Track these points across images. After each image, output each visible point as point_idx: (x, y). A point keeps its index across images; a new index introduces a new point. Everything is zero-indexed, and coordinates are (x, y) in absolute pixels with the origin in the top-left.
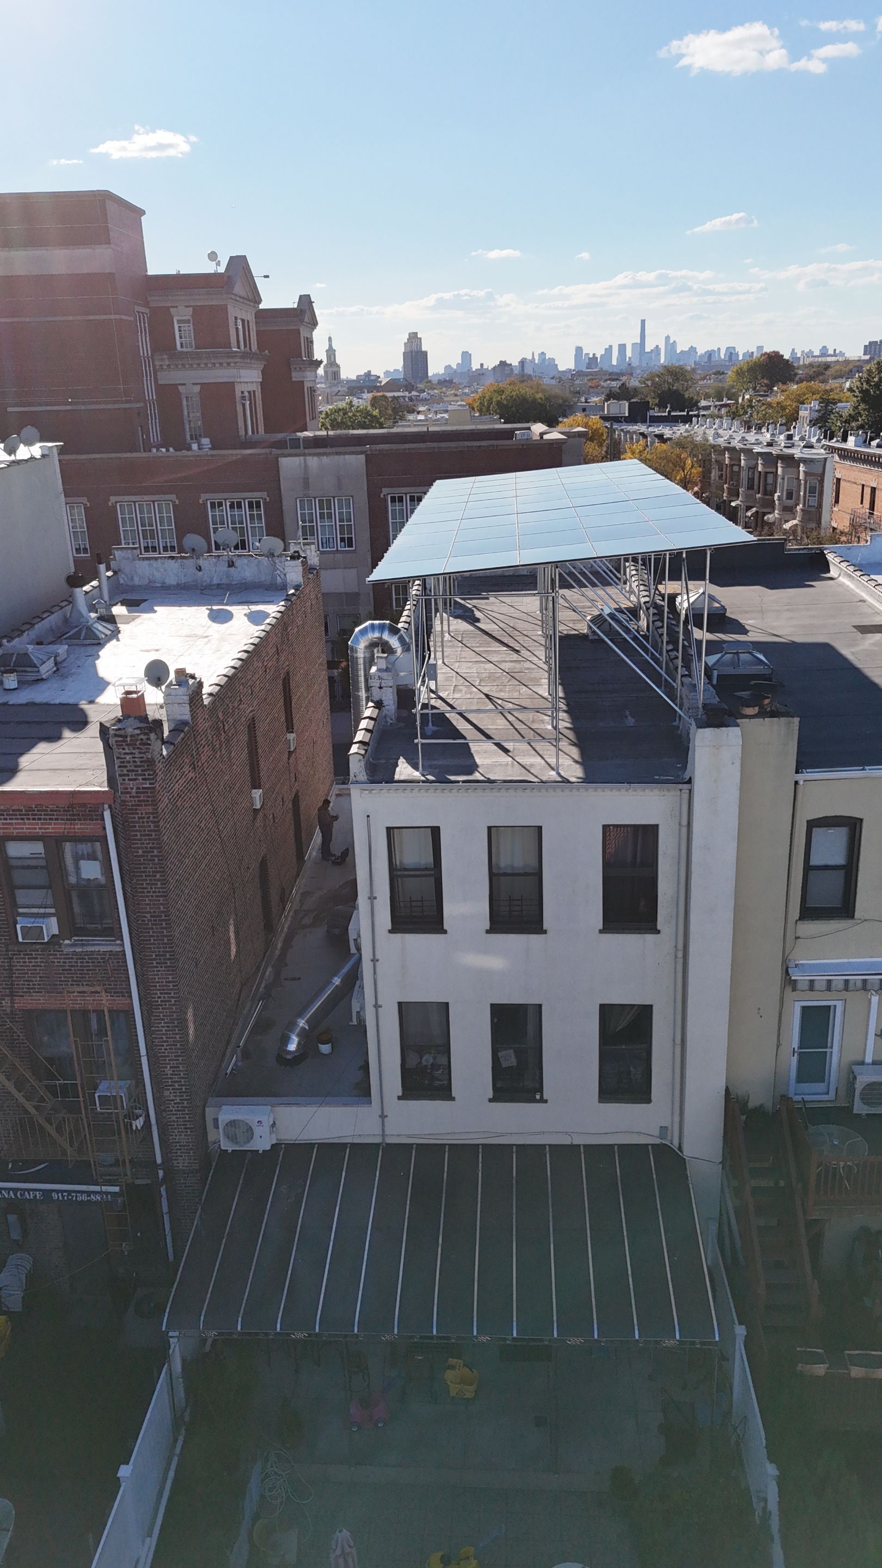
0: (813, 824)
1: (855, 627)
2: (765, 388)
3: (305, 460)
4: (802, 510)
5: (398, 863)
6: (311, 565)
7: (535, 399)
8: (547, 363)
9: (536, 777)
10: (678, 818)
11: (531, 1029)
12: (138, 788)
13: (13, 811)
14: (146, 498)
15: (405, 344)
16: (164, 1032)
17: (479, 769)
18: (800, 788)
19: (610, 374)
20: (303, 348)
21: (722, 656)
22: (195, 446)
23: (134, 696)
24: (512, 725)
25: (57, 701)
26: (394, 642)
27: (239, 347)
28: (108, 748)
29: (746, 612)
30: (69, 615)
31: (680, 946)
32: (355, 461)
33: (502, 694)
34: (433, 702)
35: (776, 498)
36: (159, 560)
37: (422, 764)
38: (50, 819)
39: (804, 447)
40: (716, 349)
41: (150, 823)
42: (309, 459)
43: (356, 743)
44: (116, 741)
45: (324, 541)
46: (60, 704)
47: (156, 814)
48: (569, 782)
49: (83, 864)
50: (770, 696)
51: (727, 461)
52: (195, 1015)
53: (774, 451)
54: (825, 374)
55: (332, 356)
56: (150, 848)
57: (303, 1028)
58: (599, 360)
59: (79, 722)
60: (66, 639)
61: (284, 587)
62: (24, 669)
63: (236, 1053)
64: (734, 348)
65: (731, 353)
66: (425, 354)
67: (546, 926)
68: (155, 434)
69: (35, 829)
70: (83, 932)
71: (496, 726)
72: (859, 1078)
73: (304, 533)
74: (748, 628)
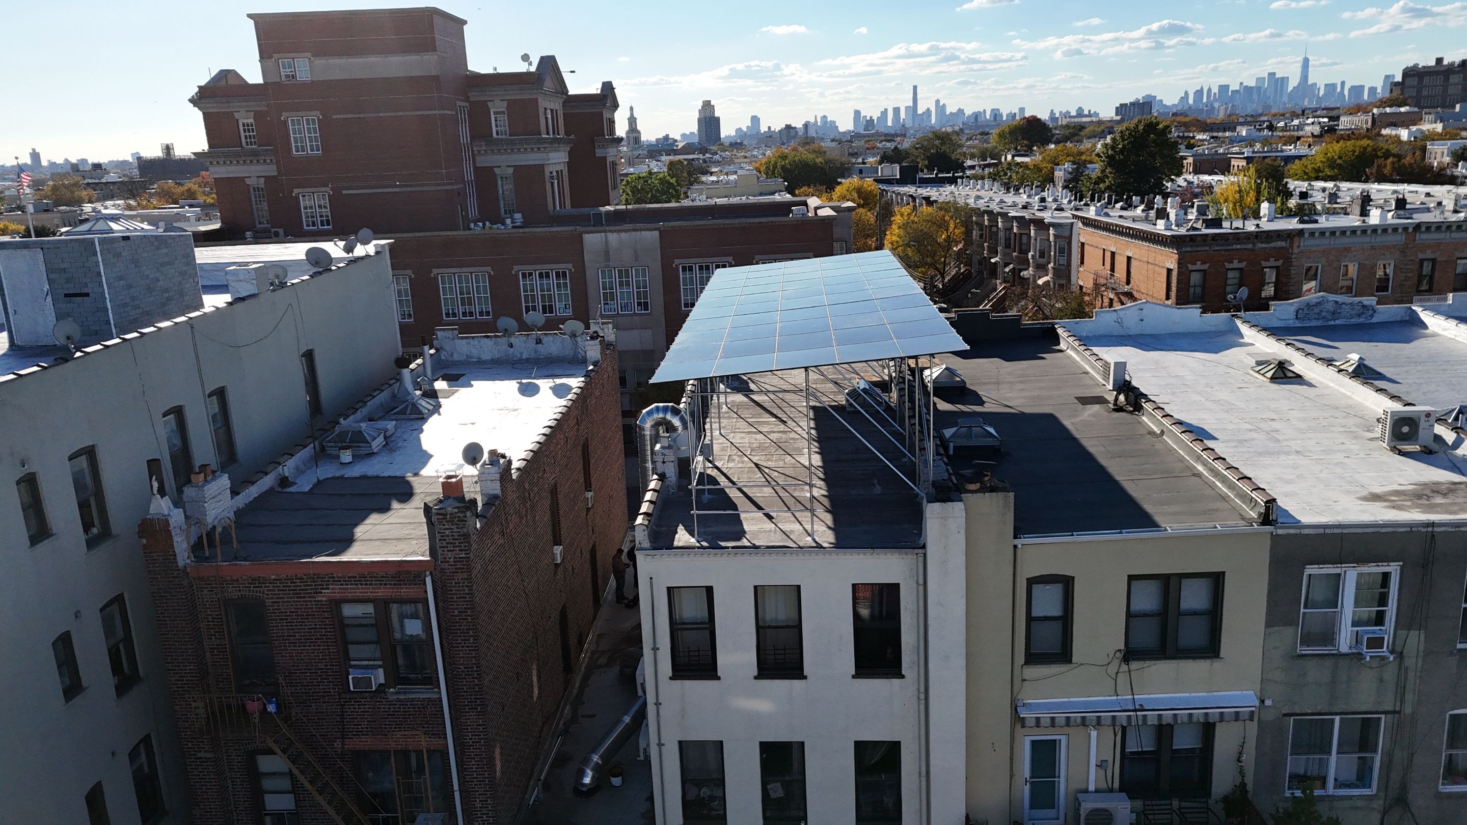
0: (1031, 582)
1: (1076, 398)
2: (1025, 148)
3: (606, 236)
4: (1053, 268)
5: (677, 617)
6: (608, 341)
7: (815, 163)
8: (828, 125)
9: (794, 542)
10: (916, 578)
11: (796, 765)
12: (455, 558)
13: (349, 577)
14: (465, 270)
15: (699, 110)
16: (474, 769)
17: (746, 536)
18: (1019, 552)
19: (886, 135)
20: (605, 127)
21: (958, 430)
22: (508, 221)
23: (454, 480)
24: (777, 493)
25: (386, 474)
26: (676, 422)
27: (548, 134)
28: (430, 524)
29: (985, 384)
30: (396, 391)
31: (922, 689)
32: (650, 237)
33: (770, 463)
34: (709, 471)
35: (1030, 257)
36: (476, 339)
37: (698, 532)
38: (380, 584)
39: (1056, 209)
40: (982, 111)
41: (465, 588)
42: (610, 235)
43: (641, 514)
44: (438, 519)
45: (623, 305)
46: (389, 477)
47: (469, 579)
48: (822, 547)
49: (407, 622)
50: (989, 473)
51: (986, 223)
52: (501, 753)
53: (1026, 214)
54: (1079, 135)
55: (633, 124)
56: (465, 608)
57: (597, 763)
58: (875, 122)
59: (405, 493)
60: (394, 414)
61: (584, 361)
62: (357, 444)
63: (538, 786)
64: (998, 110)
65: (996, 114)
66: (718, 120)
67: (806, 672)
68: (473, 210)
69: (367, 593)
70: (405, 681)
71: (763, 494)
72: (1083, 805)
73: (605, 299)
74: (984, 399)
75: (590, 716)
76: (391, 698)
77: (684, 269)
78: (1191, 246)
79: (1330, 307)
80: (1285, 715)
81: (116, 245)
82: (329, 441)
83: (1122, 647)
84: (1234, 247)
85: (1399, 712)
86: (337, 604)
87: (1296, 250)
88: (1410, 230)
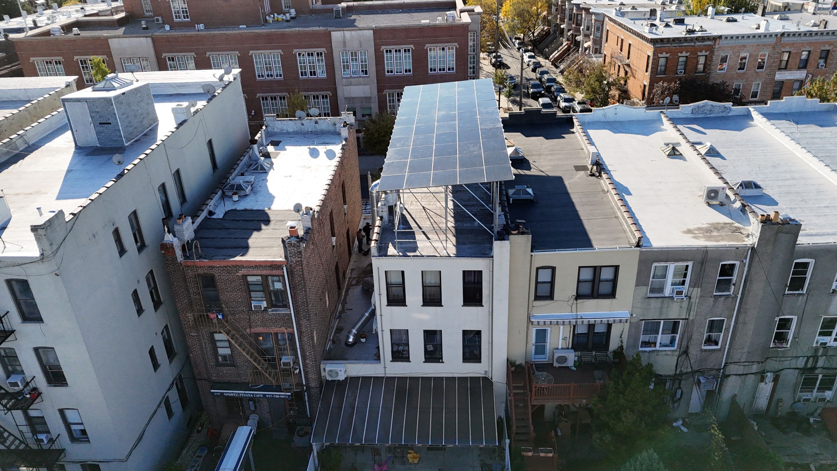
0: (538, 269)
1: (574, 166)
3: (343, 33)
4: (593, 39)
5: (389, 283)
6: (351, 123)
9: (439, 253)
10: (489, 269)
11: (438, 337)
12: (296, 260)
13: (250, 266)
14: (267, 51)
16: (305, 340)
17: (418, 249)
18: (533, 258)
21: (515, 191)
22: (288, 14)
23: (294, 229)
24: (432, 225)
25: (255, 208)
28: (285, 247)
29: (533, 155)
30: (251, 156)
31: (490, 311)
32: (368, 33)
33: (429, 206)
36: (285, 121)
37: (398, 246)
38: (264, 269)
41: (300, 272)
42: (345, 31)
44: (288, 245)
45: (354, 72)
46: (257, 210)
47: (302, 269)
48: (450, 257)
49: (275, 283)
50: (522, 226)
51: (560, 3)
52: (316, 333)
56: (301, 280)
57: (355, 333)
59: (266, 220)
60: (252, 170)
61: (340, 137)
62: (240, 191)
63: (330, 342)
67: (443, 304)
69: (257, 272)
70: (276, 306)
71: (426, 224)
72: (555, 354)
73: (344, 68)
74: (532, 166)
75: (350, 310)
76: (270, 313)
77: (387, 51)
78: (661, 44)
79: (709, 108)
80: (641, 320)
81: (120, 99)
82: (226, 189)
83: (575, 294)
84: (684, 44)
85: (688, 319)
86: (245, 276)
87: (717, 46)
88: (779, 36)
